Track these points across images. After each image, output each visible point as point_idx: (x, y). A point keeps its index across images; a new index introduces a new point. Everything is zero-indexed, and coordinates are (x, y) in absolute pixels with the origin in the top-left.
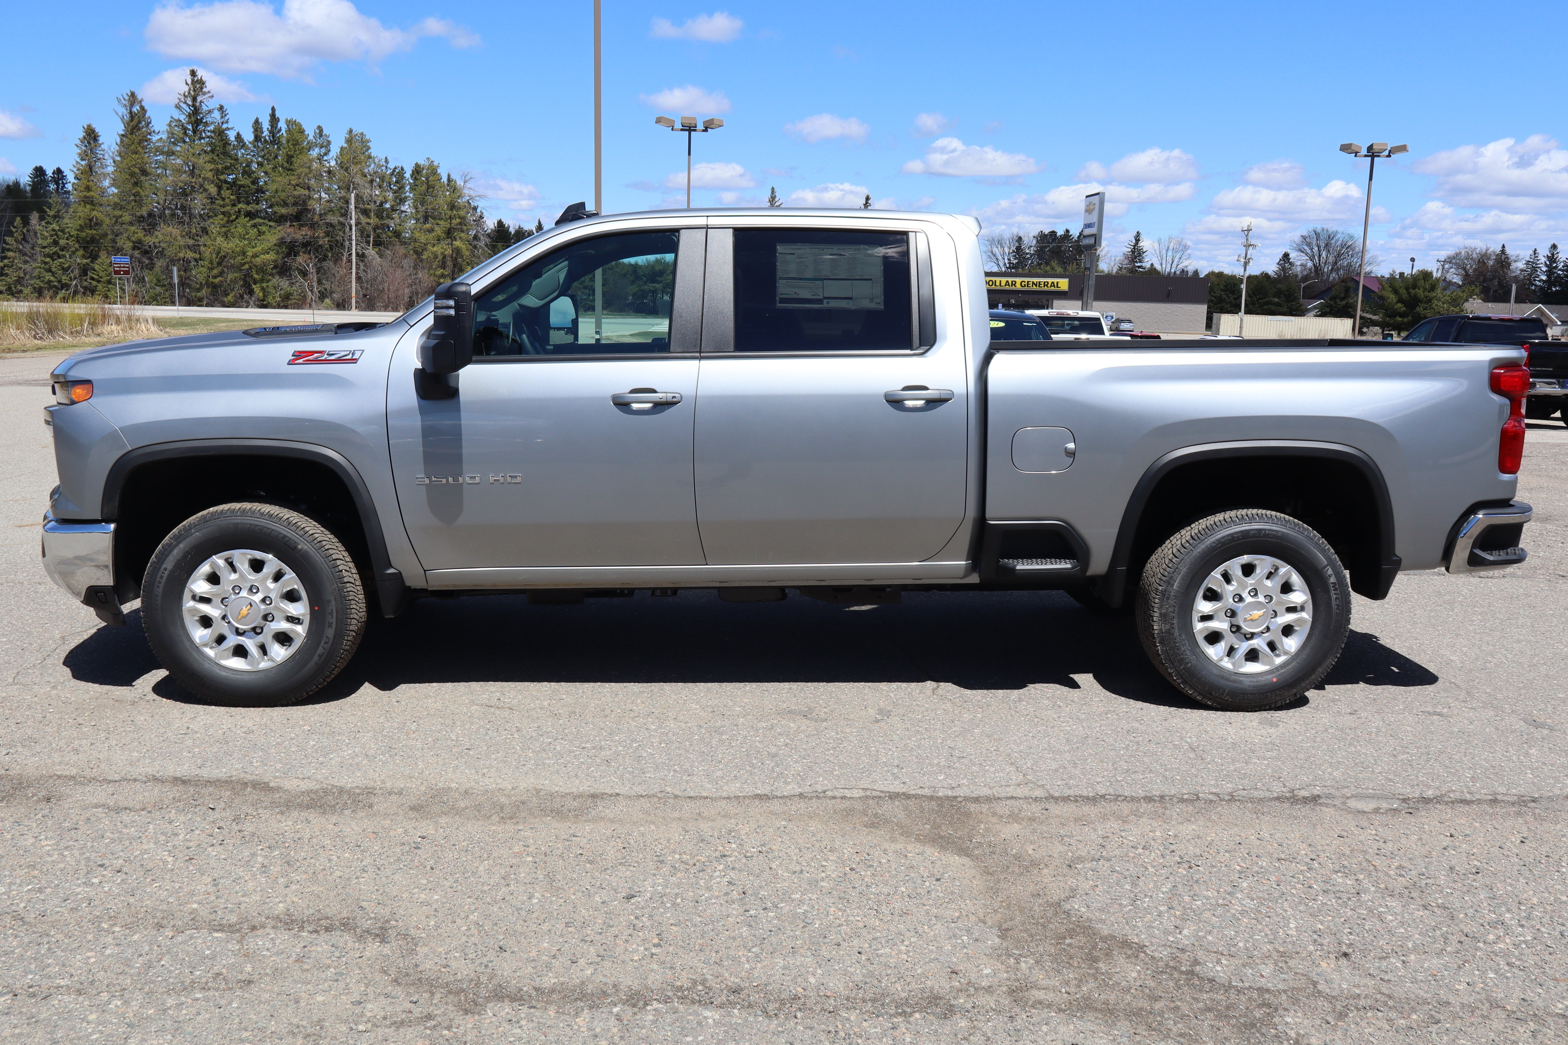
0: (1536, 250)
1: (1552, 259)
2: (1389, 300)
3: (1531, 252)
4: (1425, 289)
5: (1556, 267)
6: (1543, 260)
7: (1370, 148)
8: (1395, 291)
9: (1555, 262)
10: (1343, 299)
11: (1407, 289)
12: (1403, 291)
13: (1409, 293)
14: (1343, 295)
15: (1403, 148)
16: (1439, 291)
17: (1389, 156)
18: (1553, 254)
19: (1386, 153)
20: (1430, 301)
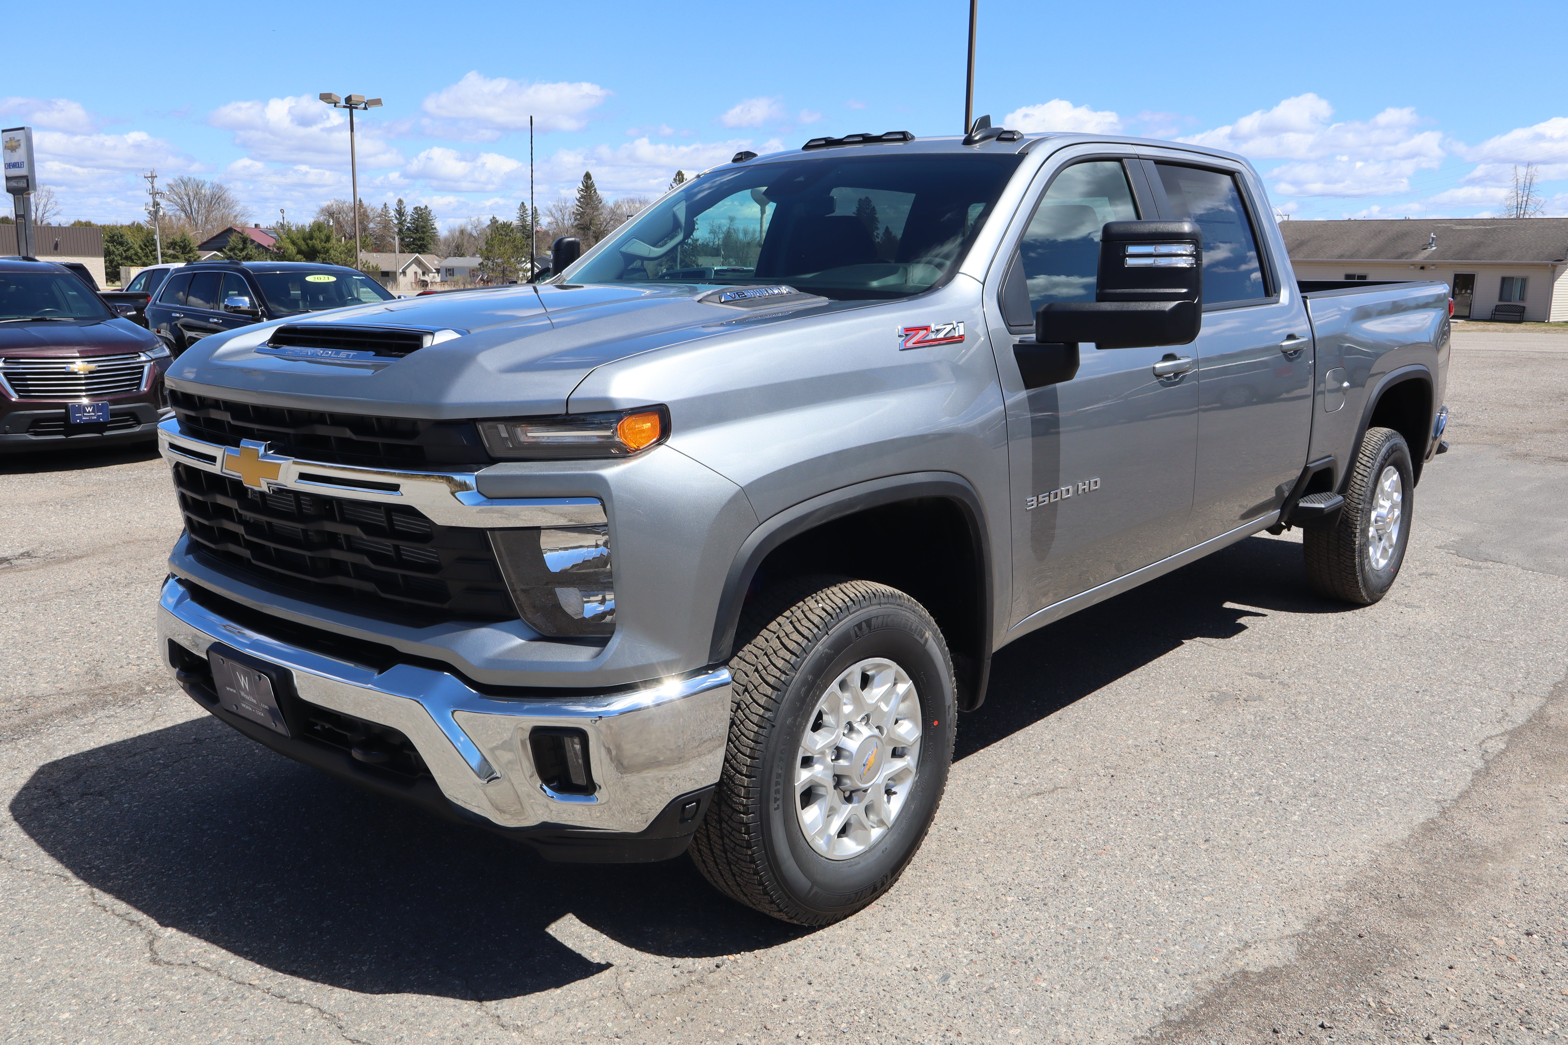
0: (385, 204)
1: (400, 213)
2: (290, 251)
3: (382, 206)
4: (322, 240)
5: (405, 220)
6: (392, 213)
7: (348, 99)
8: (293, 243)
9: (403, 215)
10: (242, 250)
11: (304, 239)
12: (301, 243)
13: (307, 244)
14: (241, 246)
15: (377, 102)
16: (334, 241)
17: (365, 108)
18: (400, 208)
19: (363, 105)
20: (327, 251)
